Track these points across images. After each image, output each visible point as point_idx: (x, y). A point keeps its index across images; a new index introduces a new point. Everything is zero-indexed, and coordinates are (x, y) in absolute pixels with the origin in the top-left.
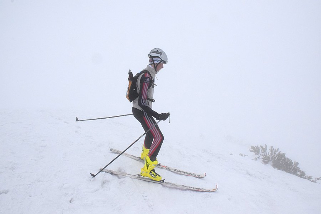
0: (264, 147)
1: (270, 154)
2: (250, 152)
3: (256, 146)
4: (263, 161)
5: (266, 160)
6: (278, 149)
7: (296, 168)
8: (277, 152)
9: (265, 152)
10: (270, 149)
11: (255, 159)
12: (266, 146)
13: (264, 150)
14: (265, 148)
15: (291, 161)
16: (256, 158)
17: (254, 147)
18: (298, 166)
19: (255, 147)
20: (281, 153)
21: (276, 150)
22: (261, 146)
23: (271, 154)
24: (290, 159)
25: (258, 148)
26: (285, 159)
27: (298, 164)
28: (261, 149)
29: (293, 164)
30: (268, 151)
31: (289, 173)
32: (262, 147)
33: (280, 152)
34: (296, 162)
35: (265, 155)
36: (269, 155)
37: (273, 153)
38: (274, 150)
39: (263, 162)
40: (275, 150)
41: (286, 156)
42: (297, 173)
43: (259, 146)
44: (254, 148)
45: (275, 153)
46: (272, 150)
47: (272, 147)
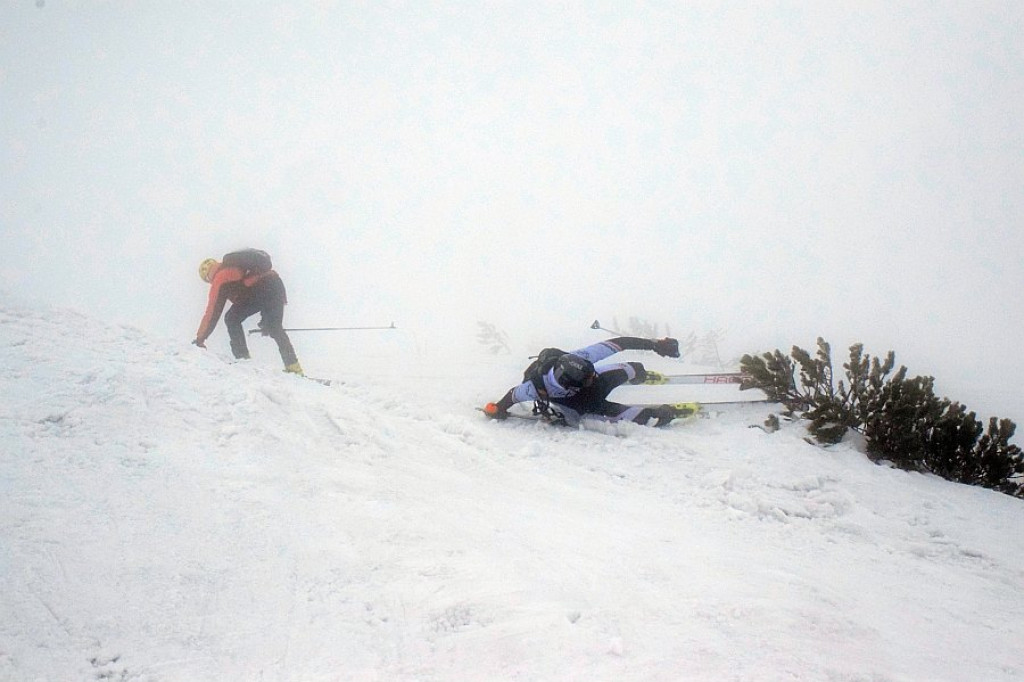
0: (814, 356)
1: (847, 388)
2: (742, 389)
3: (768, 356)
4: (813, 429)
5: (830, 426)
6: (892, 355)
7: (1004, 453)
8: (886, 371)
9: (821, 378)
10: (849, 361)
11: (767, 423)
12: (825, 348)
13: (816, 370)
14: (819, 358)
15: (973, 415)
16: (772, 417)
17: (757, 361)
18: (1010, 442)
19: (766, 361)
20: (910, 376)
21: (882, 364)
22: (796, 349)
23: (853, 387)
24: (964, 407)
25: (779, 362)
26: (934, 406)
27: (1008, 428)
28: (799, 367)
29: (981, 430)
30: (839, 376)
31: (966, 480)
32: (801, 355)
33: (903, 370)
34: (1001, 417)
35: (820, 398)
36: (843, 394)
37: (867, 382)
38: (871, 367)
39: (812, 438)
40: (876, 361)
41: (940, 392)
42: (1011, 480)
43: (787, 352)
44: (763, 363)
45: (876, 383)
46: (857, 368)
47: (856, 351)
